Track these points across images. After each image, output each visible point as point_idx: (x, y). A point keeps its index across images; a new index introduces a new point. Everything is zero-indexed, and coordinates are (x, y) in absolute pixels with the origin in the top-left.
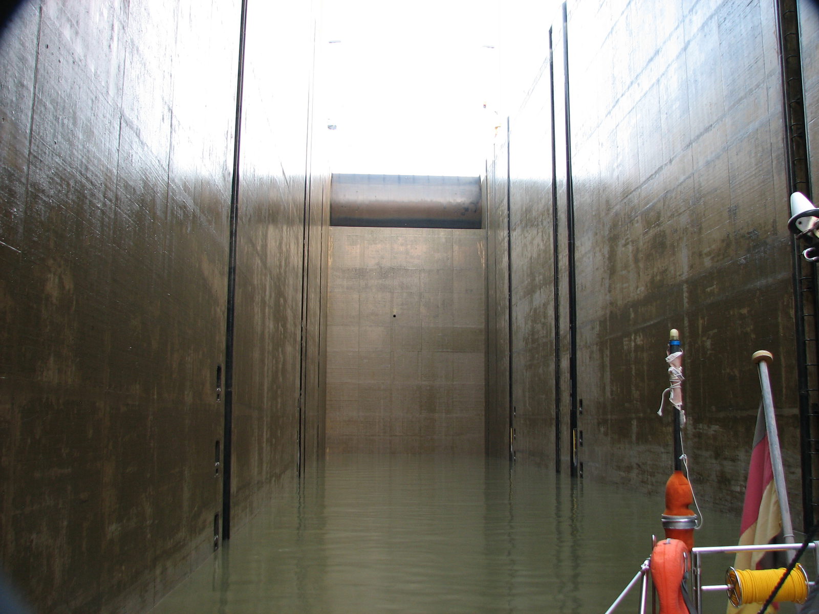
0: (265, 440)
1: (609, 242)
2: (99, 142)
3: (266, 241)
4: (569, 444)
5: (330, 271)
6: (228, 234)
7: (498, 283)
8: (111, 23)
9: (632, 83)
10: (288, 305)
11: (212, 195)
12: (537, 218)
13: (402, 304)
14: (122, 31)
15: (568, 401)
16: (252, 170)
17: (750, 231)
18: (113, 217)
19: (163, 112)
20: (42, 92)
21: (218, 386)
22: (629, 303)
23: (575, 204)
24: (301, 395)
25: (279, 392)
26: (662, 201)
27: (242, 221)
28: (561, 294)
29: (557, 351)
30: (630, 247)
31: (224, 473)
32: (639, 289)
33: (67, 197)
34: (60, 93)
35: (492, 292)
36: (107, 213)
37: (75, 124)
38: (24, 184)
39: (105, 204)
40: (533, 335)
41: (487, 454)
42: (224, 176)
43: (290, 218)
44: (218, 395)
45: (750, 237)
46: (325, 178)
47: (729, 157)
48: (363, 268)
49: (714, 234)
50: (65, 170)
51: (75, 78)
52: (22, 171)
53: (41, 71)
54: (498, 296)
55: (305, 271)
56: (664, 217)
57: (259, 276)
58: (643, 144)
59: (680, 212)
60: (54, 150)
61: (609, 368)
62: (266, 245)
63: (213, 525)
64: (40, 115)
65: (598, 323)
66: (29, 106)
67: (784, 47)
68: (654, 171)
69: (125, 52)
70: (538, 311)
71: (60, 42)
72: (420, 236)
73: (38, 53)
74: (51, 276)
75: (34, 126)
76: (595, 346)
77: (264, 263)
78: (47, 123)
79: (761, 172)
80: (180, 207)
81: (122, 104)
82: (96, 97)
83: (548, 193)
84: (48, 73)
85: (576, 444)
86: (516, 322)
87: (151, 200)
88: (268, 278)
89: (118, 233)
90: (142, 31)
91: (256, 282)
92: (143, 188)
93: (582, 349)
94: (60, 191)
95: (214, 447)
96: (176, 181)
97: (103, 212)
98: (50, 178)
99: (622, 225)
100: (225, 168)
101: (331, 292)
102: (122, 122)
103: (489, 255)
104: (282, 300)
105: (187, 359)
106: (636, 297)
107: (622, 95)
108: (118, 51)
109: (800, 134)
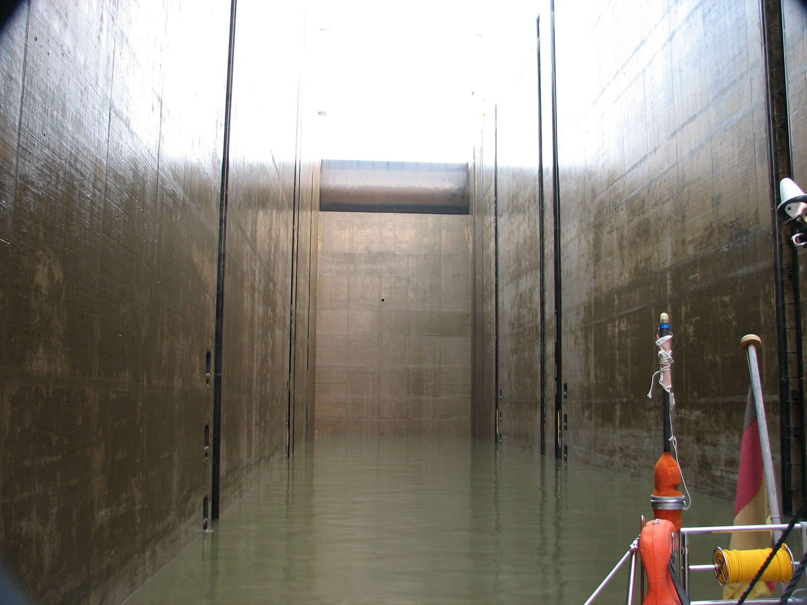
0: (254, 423)
1: (594, 229)
2: (88, 133)
3: (255, 227)
4: (554, 426)
5: (319, 255)
6: (218, 221)
7: (485, 268)
8: (100, 14)
9: (618, 72)
10: (278, 291)
11: (202, 182)
12: (524, 204)
13: (391, 289)
14: (112, 22)
15: (553, 385)
16: (242, 158)
17: (732, 220)
18: (103, 207)
19: (153, 102)
20: (31, 85)
21: (208, 371)
22: (614, 290)
23: (561, 191)
24: (290, 378)
25: (268, 375)
26: (646, 189)
27: (232, 209)
28: (547, 280)
29: (543, 336)
30: (615, 234)
31: (213, 457)
32: (623, 276)
33: (57, 188)
34: (49, 85)
35: (479, 277)
36: (97, 204)
37: (64, 115)
38: (13, 176)
39: (94, 195)
40: (519, 319)
41: (474, 435)
42: (214, 164)
43: (280, 204)
44: (208, 380)
45: (732, 226)
46: (315, 163)
47: (713, 146)
48: (352, 253)
49: (698, 223)
50: (54, 161)
51: (64, 70)
52: (11, 163)
53: (30, 64)
54: (485, 281)
55: (295, 255)
56: (648, 205)
57: (249, 263)
58: (628, 133)
59: (664, 200)
60: (43, 141)
61: (593, 352)
62: (256, 232)
63: (202, 508)
64: (29, 108)
65: (583, 308)
66: (18, 99)
67: (768, 40)
68: (639, 160)
69: (115, 42)
70: (524, 296)
71: (48, 33)
72: (408, 221)
73: (26, 46)
74: (40, 267)
75: (22, 119)
76: (580, 331)
77: (254, 249)
78: (37, 116)
79: (744, 162)
80: (170, 196)
81: (111, 95)
82: (85, 89)
83: (535, 180)
84: (37, 66)
85: (561, 426)
86: (503, 307)
87: (140, 190)
88: (258, 264)
89: (108, 223)
90: (131, 22)
91: (245, 268)
92: (133, 177)
93: (567, 335)
94: (49, 183)
95: (204, 432)
96: (166, 170)
97: (93, 203)
98: (40, 170)
99: (607, 212)
100: (215, 155)
101: (320, 276)
102: (111, 113)
103: (476, 239)
104: (271, 285)
105: (176, 346)
106: (620, 284)
107: (608, 85)
108: (107, 43)
109: (782, 124)
